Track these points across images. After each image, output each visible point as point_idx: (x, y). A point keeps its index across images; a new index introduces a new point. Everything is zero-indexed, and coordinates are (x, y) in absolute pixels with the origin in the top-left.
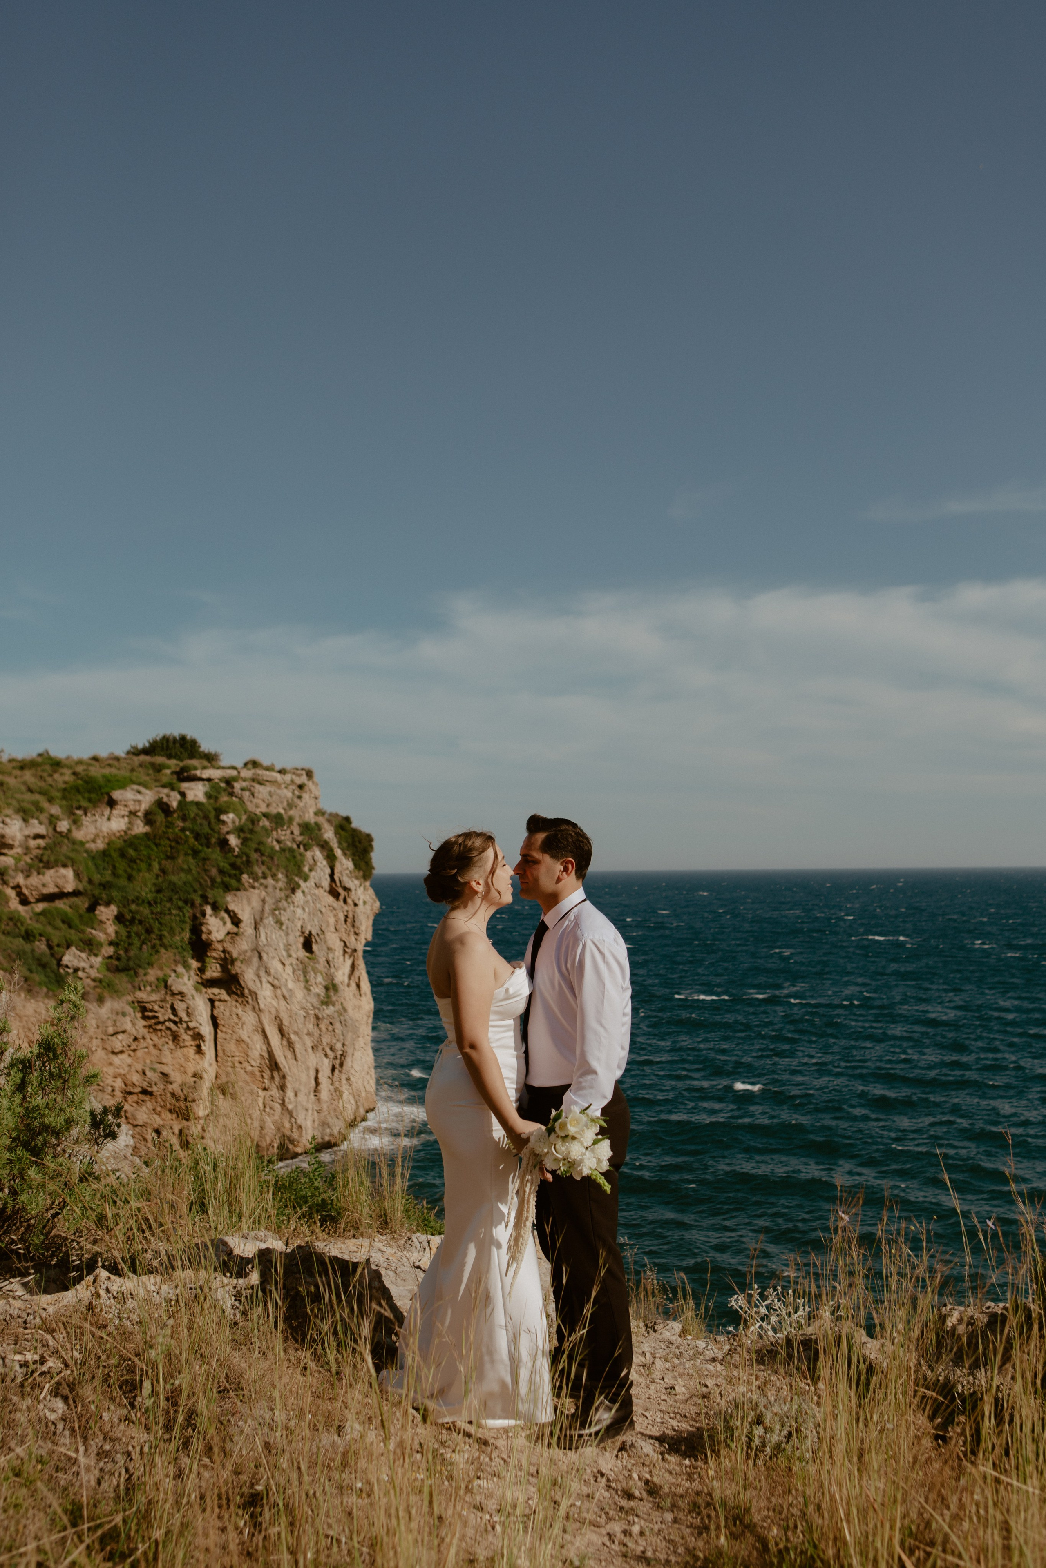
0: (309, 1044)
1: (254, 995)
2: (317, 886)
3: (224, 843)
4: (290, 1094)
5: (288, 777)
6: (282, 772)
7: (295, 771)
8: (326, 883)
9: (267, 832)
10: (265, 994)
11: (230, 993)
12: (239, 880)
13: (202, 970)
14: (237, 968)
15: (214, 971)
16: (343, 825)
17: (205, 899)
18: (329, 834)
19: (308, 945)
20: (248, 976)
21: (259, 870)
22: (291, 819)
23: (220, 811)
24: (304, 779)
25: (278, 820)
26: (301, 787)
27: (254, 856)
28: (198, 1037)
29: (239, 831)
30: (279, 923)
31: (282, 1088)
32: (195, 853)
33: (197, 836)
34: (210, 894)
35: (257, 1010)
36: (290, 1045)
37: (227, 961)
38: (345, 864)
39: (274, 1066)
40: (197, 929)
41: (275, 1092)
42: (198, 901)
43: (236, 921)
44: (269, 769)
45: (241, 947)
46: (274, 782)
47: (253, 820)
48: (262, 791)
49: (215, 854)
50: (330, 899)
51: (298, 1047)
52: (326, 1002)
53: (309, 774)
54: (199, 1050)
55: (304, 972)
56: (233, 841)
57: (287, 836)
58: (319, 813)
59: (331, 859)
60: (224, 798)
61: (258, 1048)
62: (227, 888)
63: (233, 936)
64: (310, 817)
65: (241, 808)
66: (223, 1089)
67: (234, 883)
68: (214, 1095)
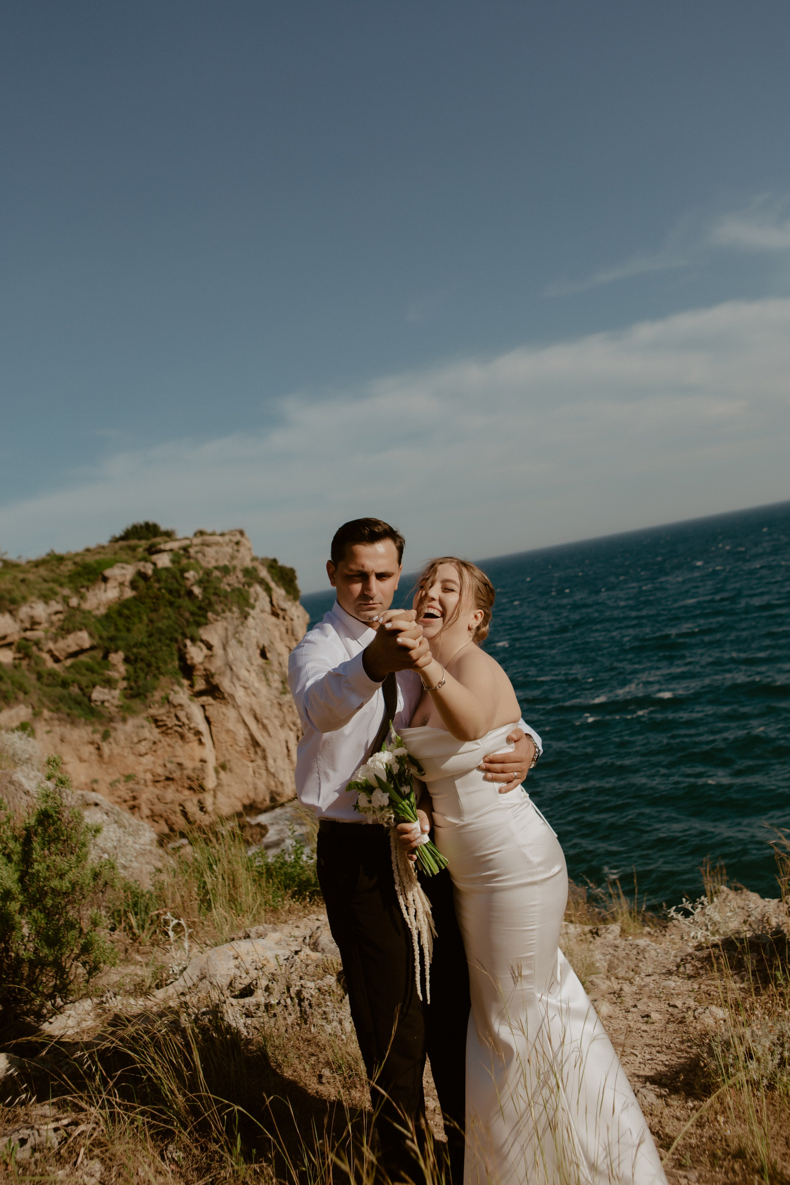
0: (277, 723)
1: (232, 696)
2: (263, 611)
3: (190, 593)
4: (270, 761)
5: (227, 538)
6: (222, 535)
7: (231, 533)
8: (268, 608)
9: (219, 580)
10: (240, 695)
11: (215, 698)
12: (206, 617)
13: (192, 686)
14: (216, 680)
15: (200, 685)
16: (272, 565)
17: (184, 635)
18: (264, 573)
19: (263, 654)
20: (225, 684)
21: (218, 608)
22: (234, 568)
23: (183, 571)
24: (238, 537)
25: (226, 570)
26: (238, 543)
27: (213, 598)
28: (198, 733)
29: (200, 582)
30: (240, 642)
31: (265, 758)
32: (171, 604)
33: (170, 592)
34: (188, 631)
35: (236, 707)
36: (264, 727)
37: (208, 677)
38: (279, 592)
39: (256, 744)
40: (182, 657)
41: (260, 762)
42: (180, 637)
43: (210, 647)
44: (213, 534)
45: (217, 664)
46: (217, 544)
47: (208, 573)
48: (210, 551)
49: (185, 602)
50: (273, 619)
51: (270, 727)
53: (242, 533)
54: (201, 742)
55: (264, 673)
56: (197, 590)
57: (235, 580)
58: (254, 559)
59: (268, 590)
60: (184, 561)
61: (242, 733)
62: (199, 625)
63: (209, 658)
64: (248, 563)
65: (197, 566)
66: (223, 767)
67: (202, 620)
68: (217, 772)
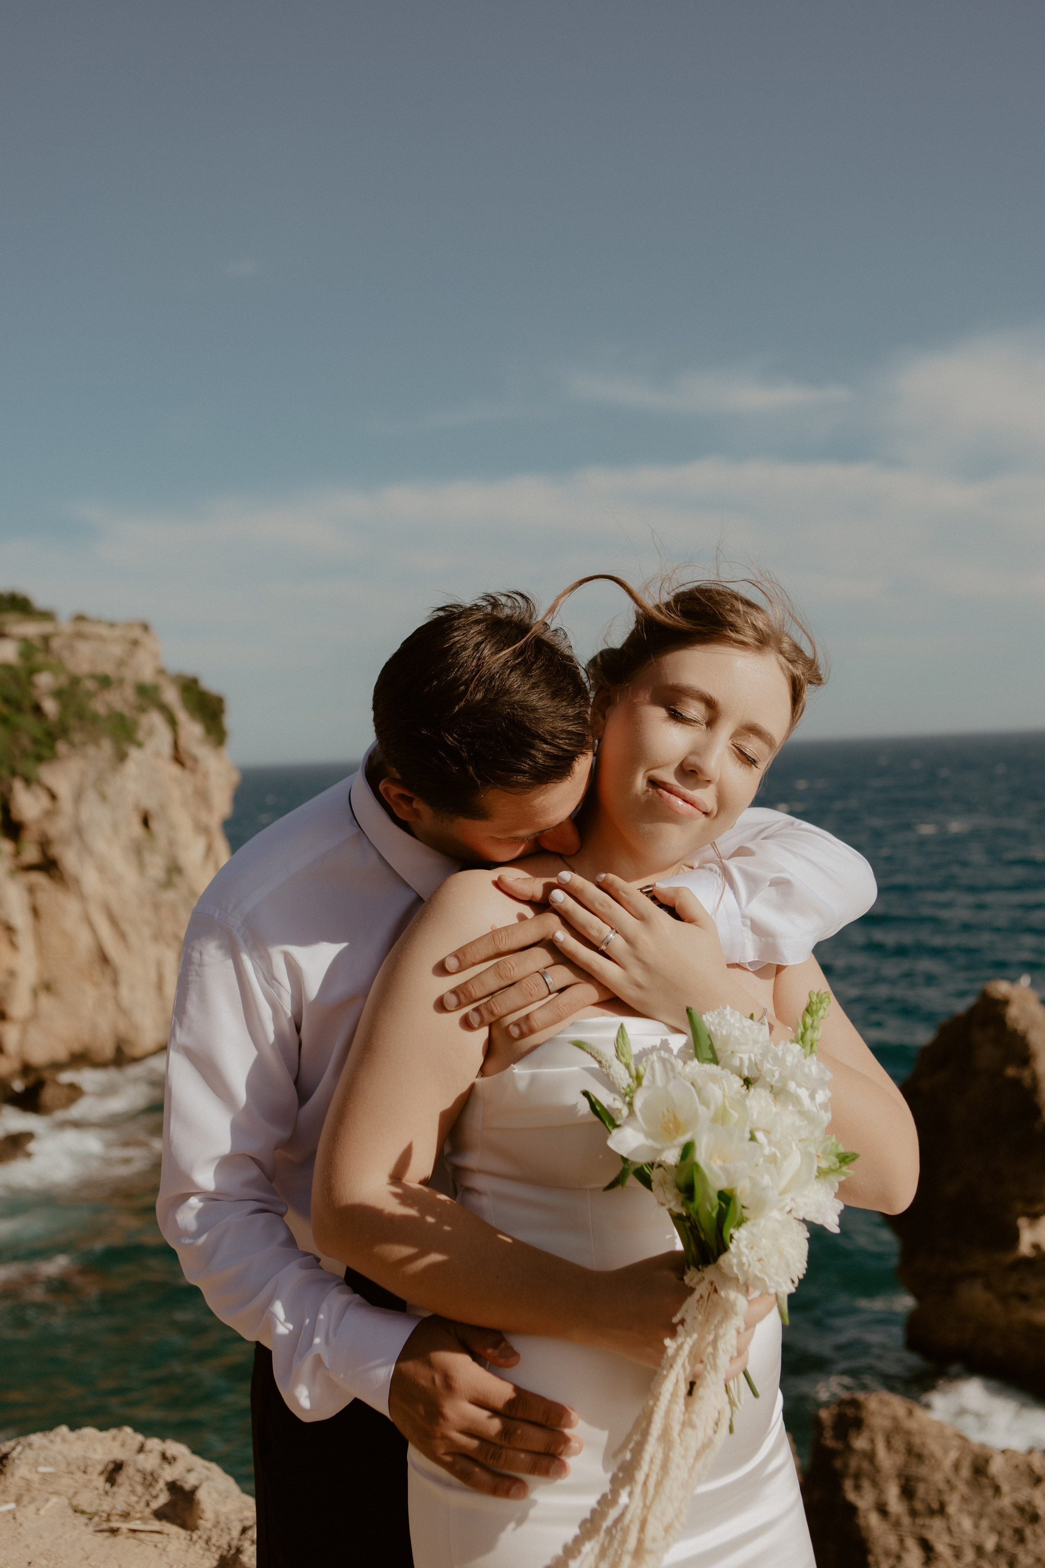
0: (147, 932)
1: (77, 881)
2: (157, 754)
3: (37, 709)
4: (124, 991)
5: (117, 632)
6: (112, 625)
7: (129, 625)
8: (166, 749)
9: (91, 695)
10: (91, 879)
11: (51, 877)
12: (52, 748)
13: (17, 854)
14: (56, 851)
15: (31, 854)
16: (190, 688)
17: (14, 773)
18: (171, 696)
19: (146, 822)
20: (69, 858)
21: (77, 737)
22: (121, 682)
23: (33, 671)
24: (137, 633)
25: (105, 682)
26: (135, 643)
27: (72, 722)
28: (10, 929)
29: (59, 694)
30: (103, 797)
31: (115, 983)
32: (4, 721)
33: (8, 701)
34: (24, 766)
35: (82, 897)
36: (122, 936)
37: (44, 844)
38: (192, 730)
39: (104, 959)
40: (6, 808)
41: (108, 989)
42: (5, 773)
43: (53, 797)
44: (98, 622)
45: (59, 827)
46: (101, 639)
47: (75, 681)
48: (85, 649)
49: (27, 721)
50: (174, 770)
51: (133, 938)
52: (168, 884)
53: (145, 628)
54: (13, 945)
55: (138, 852)
56: (50, 706)
57: (120, 699)
58: (161, 672)
59: (173, 722)
60: (40, 658)
61: (84, 940)
62: (40, 759)
63: (50, 814)
64: (147, 675)
65: (58, 668)
66: (47, 987)
67: (46, 752)
68: (35, 993)
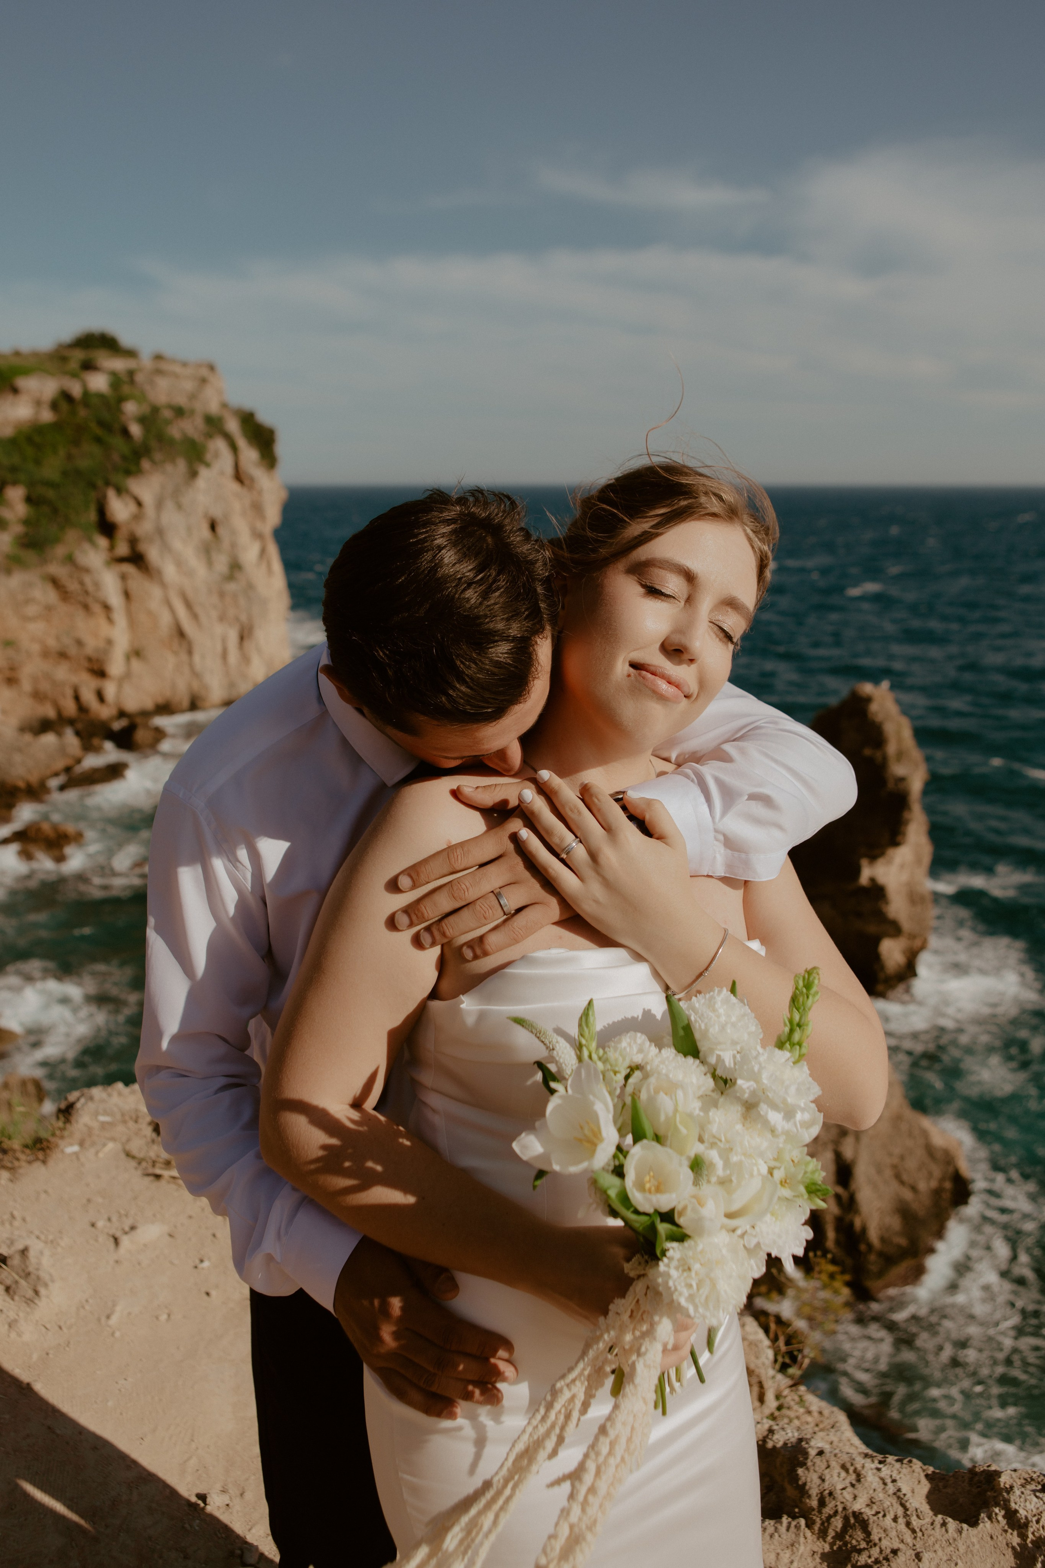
0: (214, 614)
1: (159, 572)
2: (222, 473)
3: (125, 432)
4: (197, 658)
5: (189, 371)
6: (185, 364)
7: (199, 366)
8: (229, 469)
9: (168, 422)
10: (170, 571)
11: (139, 568)
12: (137, 463)
13: (112, 548)
14: (143, 547)
15: (123, 549)
16: (248, 420)
17: (108, 483)
18: (233, 426)
19: (213, 526)
20: (153, 554)
21: (158, 456)
22: (192, 412)
23: (121, 399)
24: (204, 372)
25: (180, 412)
26: (204, 380)
27: (154, 443)
28: (107, 608)
29: (142, 420)
30: (179, 506)
31: (190, 652)
32: (98, 440)
33: (101, 423)
34: (113, 478)
35: (163, 585)
36: (195, 616)
37: (133, 541)
38: (250, 455)
39: (181, 634)
40: (102, 511)
41: (184, 657)
42: (100, 483)
43: (139, 504)
44: (173, 361)
45: (144, 529)
46: (176, 376)
47: (155, 410)
48: (163, 383)
49: (117, 441)
50: (235, 486)
51: (203, 618)
52: (230, 577)
53: (212, 368)
54: (110, 620)
55: (207, 551)
56: (135, 430)
57: (192, 427)
58: (224, 406)
59: (234, 448)
60: (126, 389)
61: (165, 619)
62: (128, 473)
63: (138, 517)
64: (214, 408)
65: (141, 398)
66: (136, 653)
67: (133, 468)
68: (128, 658)
